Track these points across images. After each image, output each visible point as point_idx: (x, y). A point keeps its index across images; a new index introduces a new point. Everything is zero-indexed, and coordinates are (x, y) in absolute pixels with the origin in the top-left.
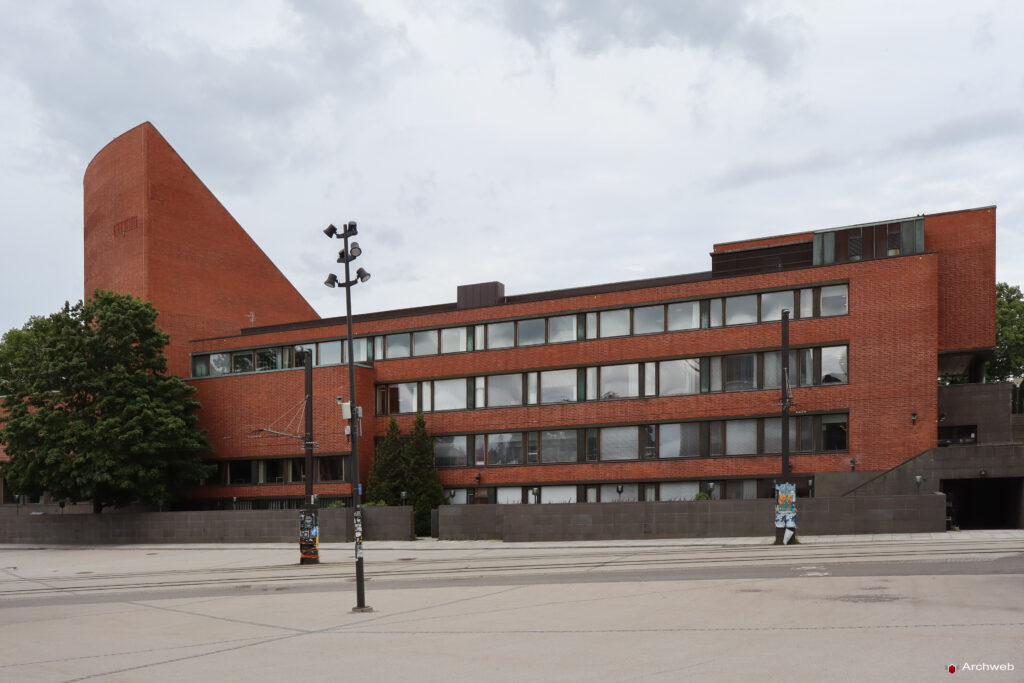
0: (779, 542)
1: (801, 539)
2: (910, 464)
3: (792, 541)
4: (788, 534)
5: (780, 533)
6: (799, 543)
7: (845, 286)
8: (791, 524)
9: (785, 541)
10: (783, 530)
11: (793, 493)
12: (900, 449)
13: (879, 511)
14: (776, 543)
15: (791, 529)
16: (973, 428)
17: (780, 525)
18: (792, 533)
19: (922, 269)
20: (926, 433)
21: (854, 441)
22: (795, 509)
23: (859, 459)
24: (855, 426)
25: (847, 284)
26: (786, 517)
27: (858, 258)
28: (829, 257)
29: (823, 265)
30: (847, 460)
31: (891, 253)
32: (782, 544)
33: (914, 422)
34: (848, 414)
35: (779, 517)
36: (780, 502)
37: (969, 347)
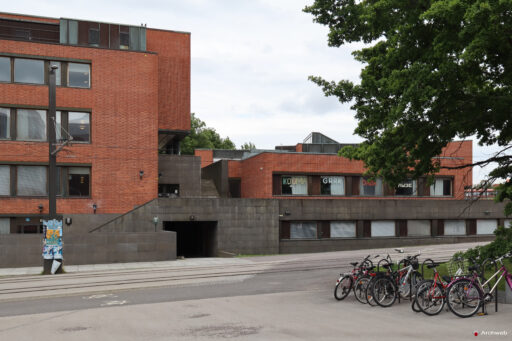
0: (47, 271)
1: (67, 268)
2: (141, 209)
3: (60, 271)
4: (56, 265)
5: (48, 264)
6: (65, 273)
7: (88, 66)
8: (58, 256)
9: (53, 270)
10: (50, 262)
11: (60, 228)
12: (131, 198)
13: (127, 244)
14: (44, 273)
15: (58, 260)
16: (176, 186)
17: (47, 257)
18: (59, 263)
19: (146, 64)
20: (150, 186)
21: (95, 189)
22: (61, 243)
23: (99, 203)
24: (96, 178)
25: (90, 64)
26: (53, 249)
27: (96, 45)
28: (74, 40)
29: (68, 44)
30: (90, 205)
31: (122, 47)
32: (50, 274)
33: (141, 178)
34: (90, 167)
35: (47, 249)
36: (48, 237)
37: (174, 128)
